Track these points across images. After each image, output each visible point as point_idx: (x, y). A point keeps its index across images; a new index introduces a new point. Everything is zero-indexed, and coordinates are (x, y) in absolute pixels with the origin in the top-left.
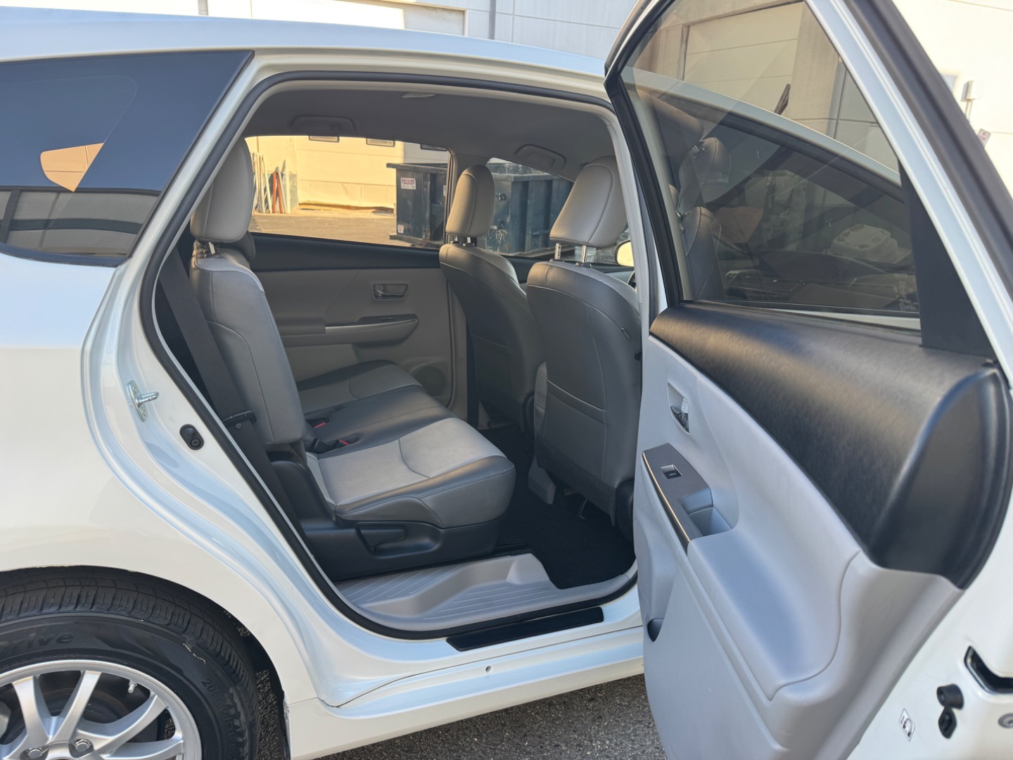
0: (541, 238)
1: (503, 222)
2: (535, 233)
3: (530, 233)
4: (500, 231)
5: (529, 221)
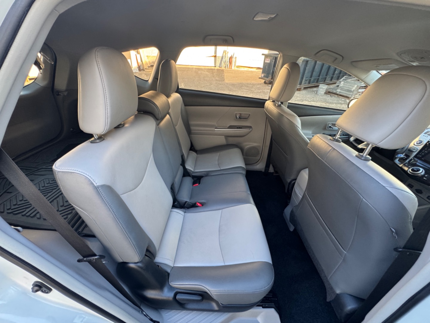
0: (308, 81)
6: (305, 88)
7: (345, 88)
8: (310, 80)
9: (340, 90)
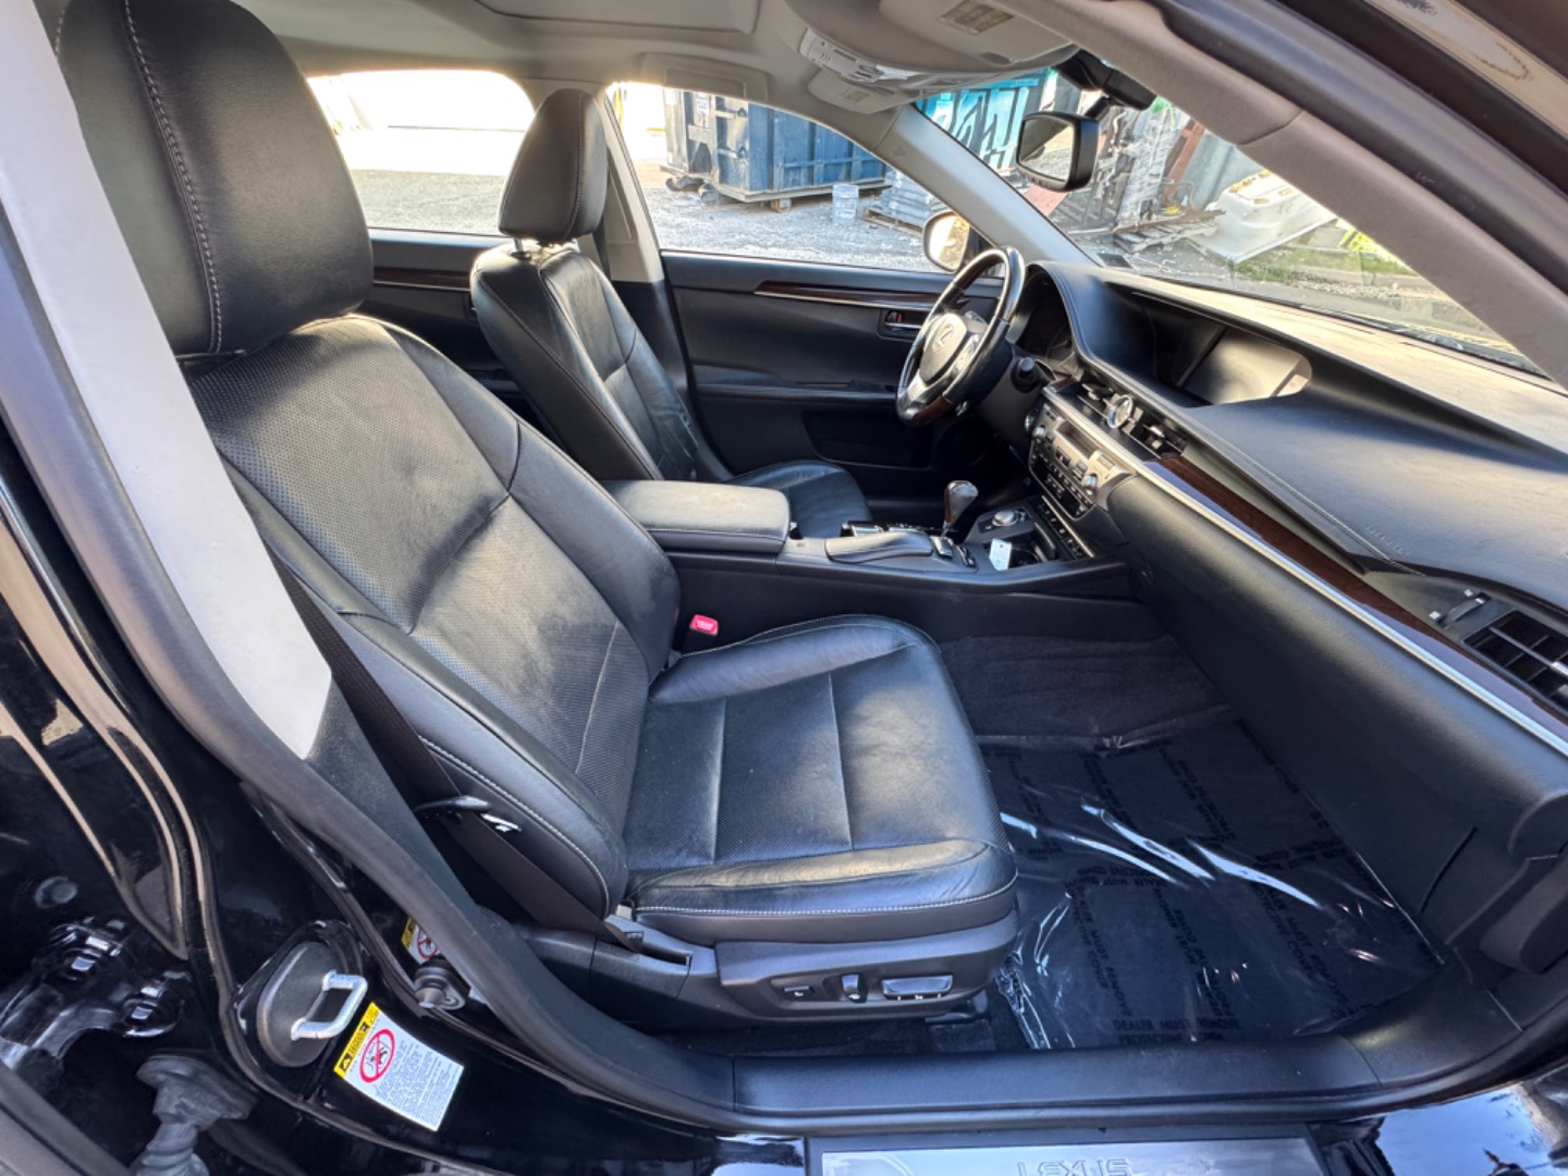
6: (796, 202)
7: (907, 195)
8: (811, 168)
9: (898, 202)
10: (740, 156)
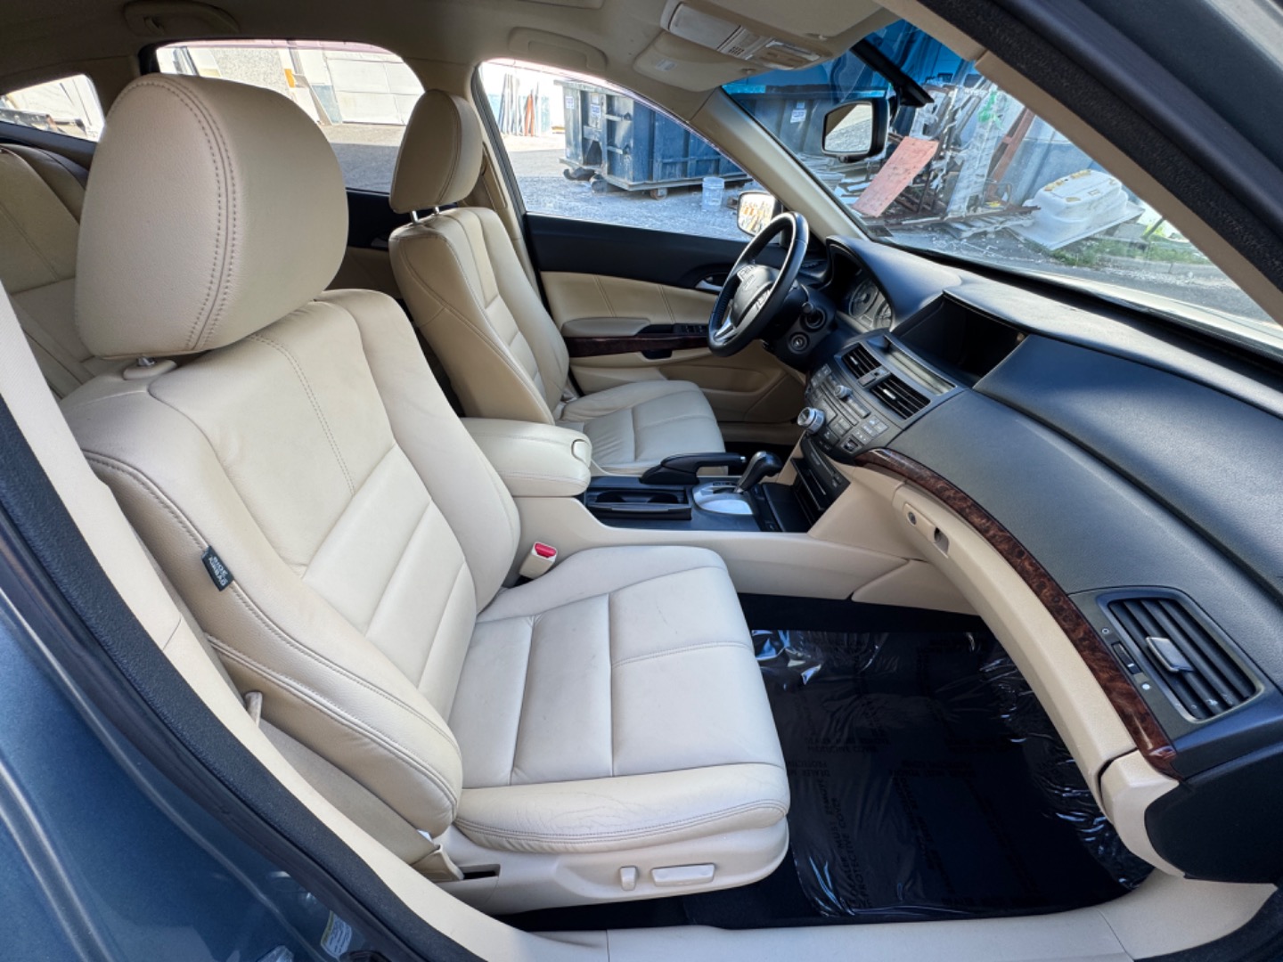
0: (678, 167)
1: (628, 146)
2: (666, 161)
3: (659, 160)
4: (627, 156)
5: (657, 147)
6: (672, 191)
8: (685, 164)
10: (625, 153)
